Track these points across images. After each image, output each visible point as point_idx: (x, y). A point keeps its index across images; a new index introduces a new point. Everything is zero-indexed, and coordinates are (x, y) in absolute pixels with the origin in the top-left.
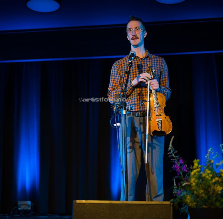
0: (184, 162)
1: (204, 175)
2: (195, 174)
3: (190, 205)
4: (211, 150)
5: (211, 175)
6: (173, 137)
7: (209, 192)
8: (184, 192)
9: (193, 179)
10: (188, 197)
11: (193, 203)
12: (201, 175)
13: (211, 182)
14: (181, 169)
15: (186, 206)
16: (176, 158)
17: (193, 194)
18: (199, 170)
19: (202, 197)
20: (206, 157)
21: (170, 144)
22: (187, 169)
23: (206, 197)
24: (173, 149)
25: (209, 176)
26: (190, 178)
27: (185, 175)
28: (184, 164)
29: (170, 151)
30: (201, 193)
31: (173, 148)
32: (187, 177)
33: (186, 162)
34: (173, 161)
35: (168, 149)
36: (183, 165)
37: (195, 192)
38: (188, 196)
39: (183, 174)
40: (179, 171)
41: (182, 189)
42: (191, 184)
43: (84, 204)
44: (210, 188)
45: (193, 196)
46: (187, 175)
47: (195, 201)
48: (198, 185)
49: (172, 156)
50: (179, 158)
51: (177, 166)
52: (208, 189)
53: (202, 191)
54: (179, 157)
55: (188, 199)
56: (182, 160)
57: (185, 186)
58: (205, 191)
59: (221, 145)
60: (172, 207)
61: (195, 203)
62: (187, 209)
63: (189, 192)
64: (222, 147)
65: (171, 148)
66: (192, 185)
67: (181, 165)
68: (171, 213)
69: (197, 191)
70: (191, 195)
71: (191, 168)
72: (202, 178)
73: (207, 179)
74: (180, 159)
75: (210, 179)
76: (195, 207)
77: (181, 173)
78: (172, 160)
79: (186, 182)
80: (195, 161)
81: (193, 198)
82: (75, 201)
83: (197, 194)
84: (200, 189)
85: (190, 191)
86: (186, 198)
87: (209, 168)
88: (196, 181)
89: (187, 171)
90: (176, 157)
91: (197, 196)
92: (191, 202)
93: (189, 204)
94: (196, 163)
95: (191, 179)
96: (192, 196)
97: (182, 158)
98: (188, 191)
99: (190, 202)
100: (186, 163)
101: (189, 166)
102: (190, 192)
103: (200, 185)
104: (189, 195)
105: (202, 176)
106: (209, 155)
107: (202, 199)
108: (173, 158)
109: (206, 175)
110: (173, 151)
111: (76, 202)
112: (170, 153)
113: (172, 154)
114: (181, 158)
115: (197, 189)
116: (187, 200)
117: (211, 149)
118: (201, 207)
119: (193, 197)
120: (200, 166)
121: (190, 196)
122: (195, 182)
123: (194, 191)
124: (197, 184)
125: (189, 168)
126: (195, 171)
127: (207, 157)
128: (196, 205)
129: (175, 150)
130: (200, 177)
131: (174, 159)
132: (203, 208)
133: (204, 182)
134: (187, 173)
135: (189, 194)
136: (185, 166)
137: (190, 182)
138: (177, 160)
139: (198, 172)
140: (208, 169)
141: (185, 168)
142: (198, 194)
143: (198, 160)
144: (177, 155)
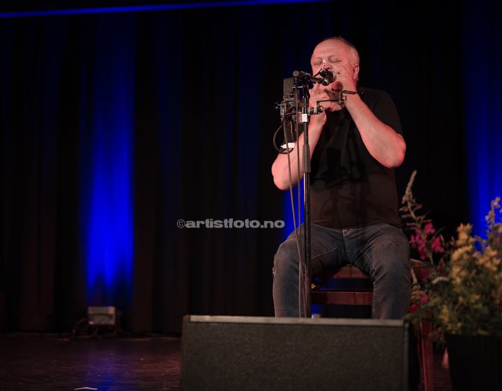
0: (437, 230)
1: (481, 261)
2: (461, 258)
3: (450, 327)
4: (500, 202)
5: (497, 262)
6: (415, 173)
7: (492, 299)
8: (435, 297)
9: (456, 270)
10: (445, 310)
11: (456, 324)
12: (475, 259)
13: (496, 277)
14: (428, 246)
15: (440, 329)
16: (419, 221)
17: (455, 303)
18: (469, 248)
19: (476, 311)
20: (487, 218)
21: (408, 189)
22: (444, 244)
23: (486, 311)
24: (414, 201)
25: (492, 263)
26: (450, 267)
27: (440, 259)
28: (436, 234)
29: (406, 204)
30: (473, 301)
31: (413, 198)
32: (444, 265)
33: (441, 229)
34: (413, 228)
35: (402, 200)
36: (434, 237)
37: (461, 299)
38: (445, 307)
39: (433, 257)
40: (425, 250)
41: (430, 291)
42: (452, 279)
43: (208, 323)
44: (496, 289)
45: (457, 307)
46: (442, 260)
47: (460, 320)
48: (468, 283)
49: (410, 216)
50: (425, 221)
51: (420, 238)
52: (490, 293)
53: (477, 297)
54: (424, 219)
55: (445, 314)
56: (431, 226)
57: (437, 284)
58: (484, 297)
60: (406, 333)
61: (459, 325)
62: (442, 335)
63: (446, 299)
65: (407, 198)
66: (454, 282)
67: (429, 237)
68: (406, 345)
69: (464, 296)
70: (451, 305)
71: (452, 243)
72: (476, 266)
73: (489, 270)
74: (428, 223)
75: (495, 269)
76: (460, 333)
77: (430, 256)
78: (408, 224)
79: (440, 276)
80: (461, 228)
81: (455, 313)
82: (187, 316)
83: (465, 303)
84: (471, 293)
85: (449, 296)
86: (439, 311)
87: (494, 243)
88: (464, 273)
89: (442, 250)
90: (418, 218)
91: (466, 309)
92: (451, 321)
93: (447, 326)
94: (463, 232)
95: (451, 270)
96: (453, 309)
97: (432, 222)
98: (445, 296)
99: (449, 322)
100: (441, 233)
101: (447, 239)
102: (449, 299)
103: (473, 284)
104: (448, 305)
105: (477, 263)
106: (494, 215)
107: (477, 315)
108: (410, 220)
109: (487, 262)
110: (413, 205)
111: (189, 318)
112: (406, 210)
113: (408, 212)
114: (430, 220)
115: (466, 292)
116: (441, 317)
117: (498, 199)
118: (474, 334)
119: (457, 311)
120: (472, 240)
121: (448, 308)
122: (461, 277)
123: (458, 295)
124: (465, 282)
125: (448, 244)
126: (460, 251)
127: (489, 220)
128: (463, 328)
129: (418, 202)
130: (471, 265)
131: (413, 224)
132: (479, 336)
133: (482, 276)
134: (443, 254)
135: (446, 302)
136: (438, 240)
137: (449, 275)
138: (419, 226)
139: (467, 252)
140: (492, 246)
141: (439, 243)
142: (468, 303)
143: (469, 227)
144: (421, 215)
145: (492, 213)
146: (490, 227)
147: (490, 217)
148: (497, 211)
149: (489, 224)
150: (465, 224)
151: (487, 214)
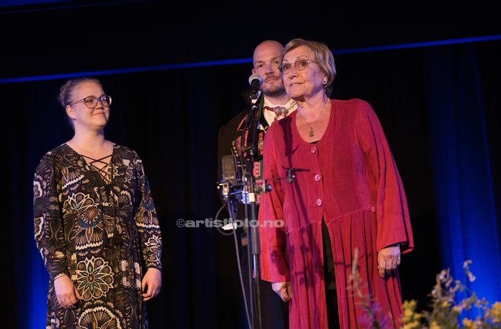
4: (445, 276)
18: (416, 324)
20: (434, 292)
59: (466, 264)
64: (468, 268)
80: (405, 305)
87: (439, 317)
94: (408, 309)
117: (443, 273)
120: (417, 316)
126: (406, 328)
127: (436, 294)
139: (413, 328)
140: (437, 321)
143: (413, 303)
145: (438, 287)
146: (437, 301)
147: (436, 291)
148: (443, 285)
149: (436, 299)
150: (409, 300)
151: (432, 289)
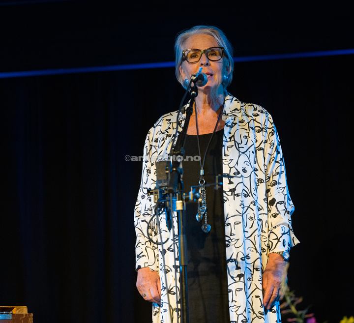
16: (301, 316)
24: (292, 294)
31: (290, 291)
49: (290, 311)
50: (307, 316)
54: (307, 314)
56: (313, 320)
74: (310, 318)
78: (290, 320)
90: (300, 312)
97: (314, 316)
108: (292, 315)
110: (292, 299)
112: (287, 304)
113: (289, 307)
114: (311, 315)
129: (297, 295)
131: (294, 319)
138: (301, 321)
144: (302, 309)
